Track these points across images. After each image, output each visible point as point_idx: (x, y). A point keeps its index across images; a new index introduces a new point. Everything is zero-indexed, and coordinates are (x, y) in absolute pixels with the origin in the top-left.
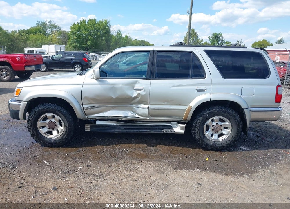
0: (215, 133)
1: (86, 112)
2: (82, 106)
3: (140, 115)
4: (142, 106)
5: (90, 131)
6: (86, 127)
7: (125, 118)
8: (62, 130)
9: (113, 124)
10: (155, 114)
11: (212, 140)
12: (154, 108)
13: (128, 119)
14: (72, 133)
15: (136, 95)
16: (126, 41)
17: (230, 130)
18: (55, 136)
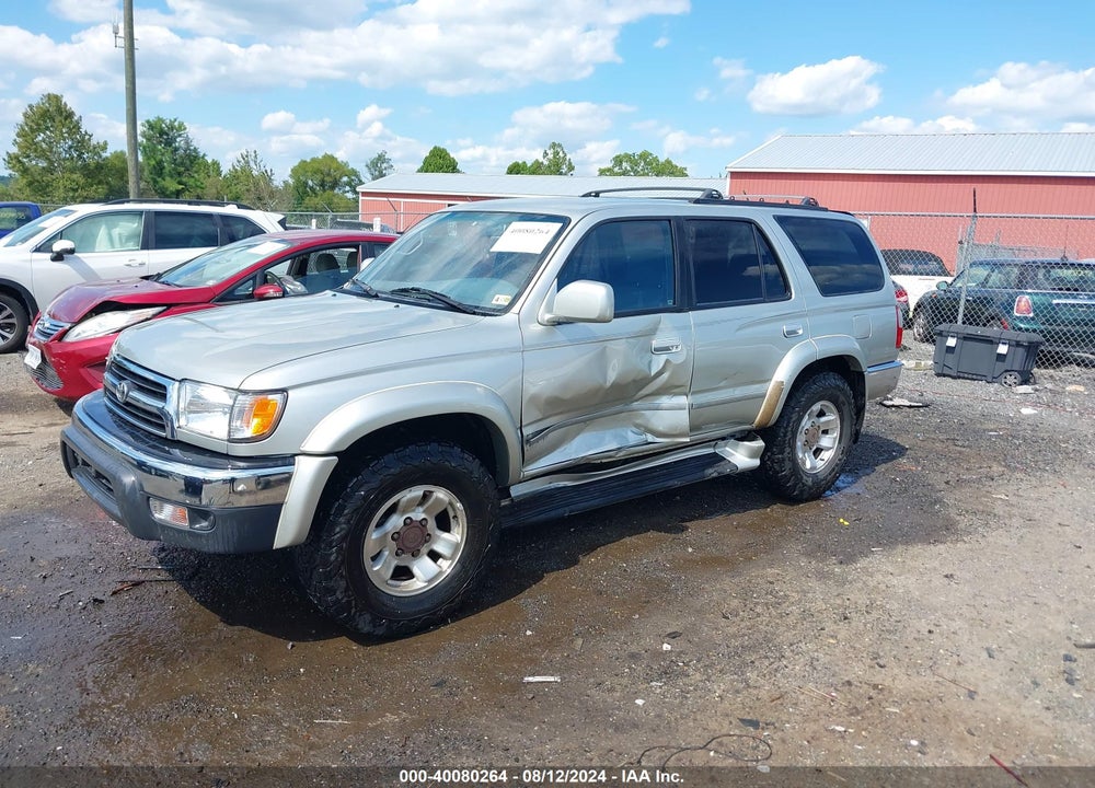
0: (808, 451)
2: (519, 432)
3: (659, 435)
4: (665, 401)
7: (620, 454)
8: (457, 546)
11: (806, 469)
13: (628, 453)
15: (660, 365)
17: (837, 435)
18: (427, 582)
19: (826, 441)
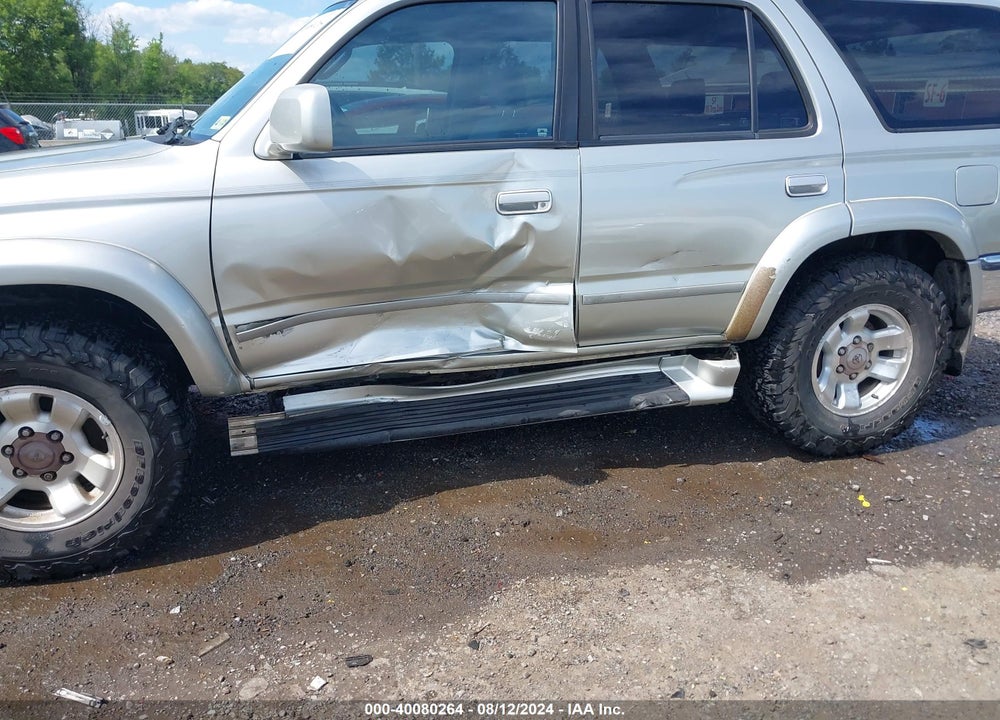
0: (846, 382)
1: (244, 351)
2: (216, 321)
3: (526, 340)
4: (538, 289)
5: (256, 451)
6: (232, 433)
7: (452, 364)
8: (110, 473)
9: (371, 399)
10: (601, 324)
11: (839, 410)
12: (602, 297)
13: (467, 363)
14: (176, 483)
15: (513, 233)
16: (155, 65)
17: (907, 360)
18: (68, 516)
19: (882, 370)
